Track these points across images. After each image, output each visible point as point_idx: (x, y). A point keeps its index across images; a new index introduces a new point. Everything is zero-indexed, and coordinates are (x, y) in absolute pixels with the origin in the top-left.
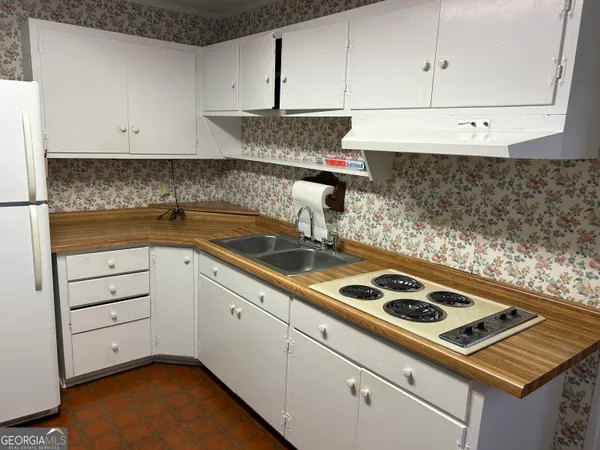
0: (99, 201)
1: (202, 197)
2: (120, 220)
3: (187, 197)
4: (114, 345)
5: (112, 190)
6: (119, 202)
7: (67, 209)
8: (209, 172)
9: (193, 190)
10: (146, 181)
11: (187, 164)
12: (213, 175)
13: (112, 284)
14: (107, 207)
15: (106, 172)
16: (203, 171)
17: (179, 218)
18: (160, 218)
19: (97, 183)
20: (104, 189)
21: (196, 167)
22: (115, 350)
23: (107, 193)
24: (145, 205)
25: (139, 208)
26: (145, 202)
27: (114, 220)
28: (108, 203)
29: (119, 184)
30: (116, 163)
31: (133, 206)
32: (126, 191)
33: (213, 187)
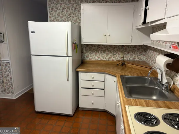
0: (101, 58)
1: (137, 59)
2: (106, 64)
3: (130, 59)
4: (92, 102)
5: (105, 54)
6: (107, 58)
7: (92, 59)
8: (141, 50)
9: (134, 56)
10: (116, 52)
11: (132, 47)
12: (142, 51)
13: (93, 83)
14: (103, 60)
15: (104, 49)
16: (138, 49)
17: (124, 66)
18: (118, 65)
19: (101, 52)
20: (103, 54)
21: (135, 48)
22: (93, 104)
23: (104, 55)
24: (115, 60)
25: (113, 61)
26: (115, 59)
27: (104, 64)
28: (104, 58)
29: (108, 52)
30: (107, 46)
31: (111, 60)
32: (109, 55)
33: (142, 56)
